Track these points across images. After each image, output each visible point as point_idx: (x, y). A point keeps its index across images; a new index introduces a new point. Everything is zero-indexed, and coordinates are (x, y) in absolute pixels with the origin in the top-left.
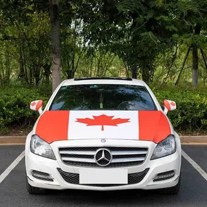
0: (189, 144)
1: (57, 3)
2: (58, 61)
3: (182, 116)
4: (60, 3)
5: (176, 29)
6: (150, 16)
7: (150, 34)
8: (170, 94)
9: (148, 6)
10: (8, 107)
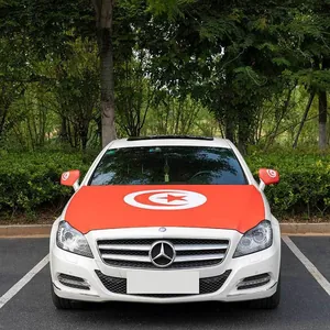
0: (307, 234)
1: (109, 25)
2: (110, 112)
3: (294, 193)
4: (113, 26)
5: (287, 63)
6: (248, 43)
7: (248, 70)
8: (278, 160)
9: (245, 30)
10: (35, 181)
